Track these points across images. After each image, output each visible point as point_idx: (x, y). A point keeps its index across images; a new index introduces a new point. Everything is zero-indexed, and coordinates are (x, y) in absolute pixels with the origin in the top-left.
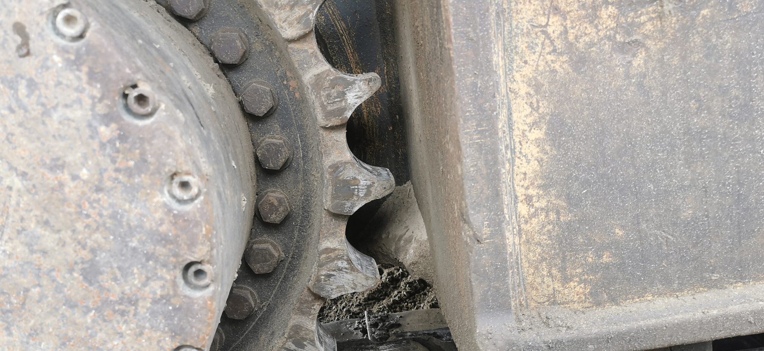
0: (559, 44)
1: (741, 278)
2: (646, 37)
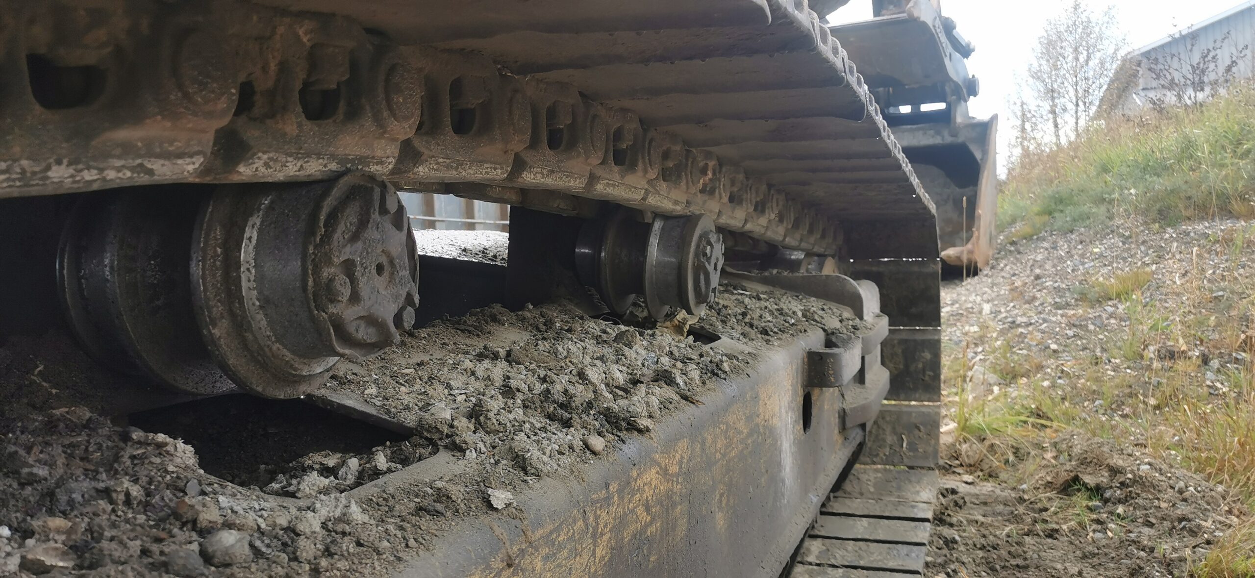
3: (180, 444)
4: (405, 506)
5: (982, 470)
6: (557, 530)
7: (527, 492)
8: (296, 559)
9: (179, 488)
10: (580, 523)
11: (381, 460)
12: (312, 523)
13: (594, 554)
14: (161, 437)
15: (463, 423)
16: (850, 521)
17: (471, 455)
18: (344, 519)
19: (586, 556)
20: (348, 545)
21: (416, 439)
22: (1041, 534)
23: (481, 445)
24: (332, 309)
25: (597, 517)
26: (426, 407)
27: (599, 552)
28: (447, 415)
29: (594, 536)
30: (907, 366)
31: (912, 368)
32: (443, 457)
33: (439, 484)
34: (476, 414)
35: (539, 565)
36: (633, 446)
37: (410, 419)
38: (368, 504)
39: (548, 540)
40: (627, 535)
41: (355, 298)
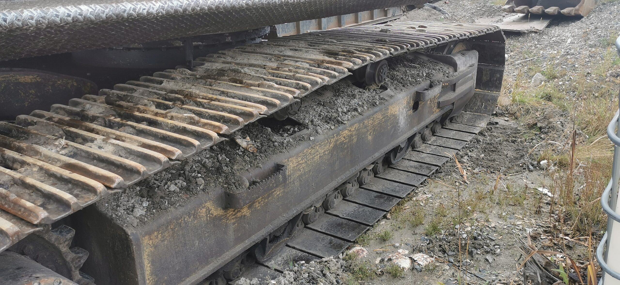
0: (152, 245)
1: (188, 277)
2: (167, 237)
3: (269, 129)
4: (298, 139)
5: (515, 116)
6: (322, 143)
7: (317, 137)
8: (283, 146)
9: (269, 135)
10: (327, 141)
11: (296, 129)
12: (285, 141)
13: (330, 146)
14: (267, 128)
15: (310, 123)
16: (450, 131)
17: (310, 130)
18: (289, 141)
19: (327, 147)
20: (290, 145)
21: (302, 126)
22: (510, 141)
23: (311, 128)
24: (289, 111)
25: (330, 140)
26: (304, 119)
27: (331, 146)
28: (307, 122)
29: (330, 143)
30: (490, 79)
31: (492, 80)
32: (305, 130)
33: (303, 136)
34: (312, 121)
35: (318, 148)
36: (341, 127)
37: (301, 121)
38: (293, 138)
39: (320, 144)
40: (338, 143)
41: (292, 109)
